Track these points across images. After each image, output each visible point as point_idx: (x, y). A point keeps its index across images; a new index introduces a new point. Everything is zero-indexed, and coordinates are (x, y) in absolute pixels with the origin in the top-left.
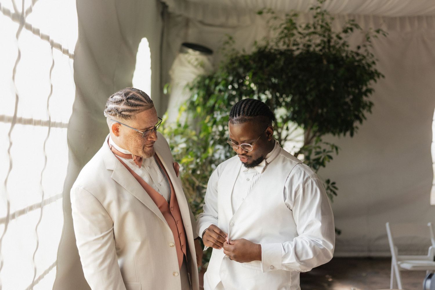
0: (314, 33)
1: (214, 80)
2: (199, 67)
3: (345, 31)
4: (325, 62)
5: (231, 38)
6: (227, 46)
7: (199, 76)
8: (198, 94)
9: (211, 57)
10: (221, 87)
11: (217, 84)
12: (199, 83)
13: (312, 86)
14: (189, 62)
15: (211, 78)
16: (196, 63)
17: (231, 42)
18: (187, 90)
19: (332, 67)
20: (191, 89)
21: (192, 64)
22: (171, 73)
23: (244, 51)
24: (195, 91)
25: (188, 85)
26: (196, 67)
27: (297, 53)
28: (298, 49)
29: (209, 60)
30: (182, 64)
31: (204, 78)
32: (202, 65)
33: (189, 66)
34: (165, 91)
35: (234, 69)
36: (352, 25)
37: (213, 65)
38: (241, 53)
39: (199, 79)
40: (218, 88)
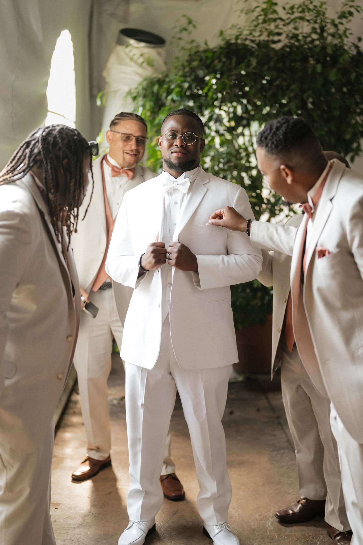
0: (301, 18)
1: (166, 86)
2: (145, 64)
3: (343, 16)
4: (312, 62)
5: (190, 22)
6: (184, 34)
7: (145, 79)
8: (144, 106)
9: (162, 50)
10: (174, 96)
11: (169, 92)
12: (145, 89)
13: (292, 95)
14: (131, 59)
15: (161, 82)
16: (141, 60)
17: (190, 27)
18: (129, 100)
19: (319, 68)
20: (135, 98)
21: (136, 62)
22: (105, 74)
23: (206, 44)
24: (140, 101)
25: (129, 93)
26: (141, 65)
27: (278, 46)
28: (279, 41)
29: (159, 54)
30: (121, 62)
31: (152, 83)
32: (150, 63)
33: (132, 64)
34: (99, 103)
35: (193, 70)
36: (351, 7)
37: (166, 63)
38: (203, 47)
39: (145, 83)
40: (170, 98)
